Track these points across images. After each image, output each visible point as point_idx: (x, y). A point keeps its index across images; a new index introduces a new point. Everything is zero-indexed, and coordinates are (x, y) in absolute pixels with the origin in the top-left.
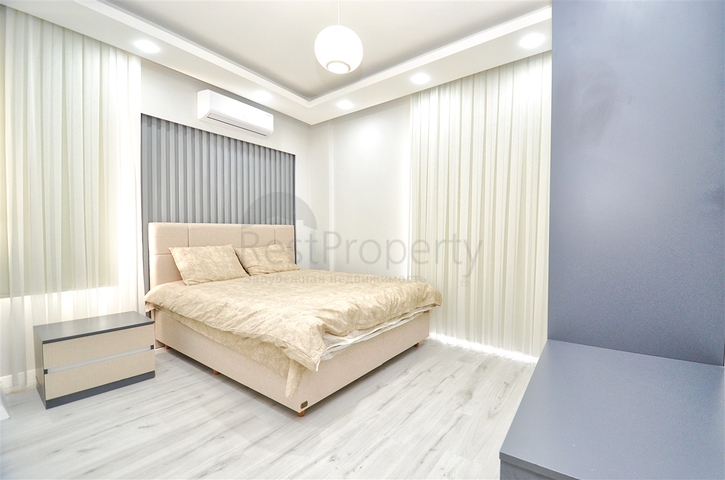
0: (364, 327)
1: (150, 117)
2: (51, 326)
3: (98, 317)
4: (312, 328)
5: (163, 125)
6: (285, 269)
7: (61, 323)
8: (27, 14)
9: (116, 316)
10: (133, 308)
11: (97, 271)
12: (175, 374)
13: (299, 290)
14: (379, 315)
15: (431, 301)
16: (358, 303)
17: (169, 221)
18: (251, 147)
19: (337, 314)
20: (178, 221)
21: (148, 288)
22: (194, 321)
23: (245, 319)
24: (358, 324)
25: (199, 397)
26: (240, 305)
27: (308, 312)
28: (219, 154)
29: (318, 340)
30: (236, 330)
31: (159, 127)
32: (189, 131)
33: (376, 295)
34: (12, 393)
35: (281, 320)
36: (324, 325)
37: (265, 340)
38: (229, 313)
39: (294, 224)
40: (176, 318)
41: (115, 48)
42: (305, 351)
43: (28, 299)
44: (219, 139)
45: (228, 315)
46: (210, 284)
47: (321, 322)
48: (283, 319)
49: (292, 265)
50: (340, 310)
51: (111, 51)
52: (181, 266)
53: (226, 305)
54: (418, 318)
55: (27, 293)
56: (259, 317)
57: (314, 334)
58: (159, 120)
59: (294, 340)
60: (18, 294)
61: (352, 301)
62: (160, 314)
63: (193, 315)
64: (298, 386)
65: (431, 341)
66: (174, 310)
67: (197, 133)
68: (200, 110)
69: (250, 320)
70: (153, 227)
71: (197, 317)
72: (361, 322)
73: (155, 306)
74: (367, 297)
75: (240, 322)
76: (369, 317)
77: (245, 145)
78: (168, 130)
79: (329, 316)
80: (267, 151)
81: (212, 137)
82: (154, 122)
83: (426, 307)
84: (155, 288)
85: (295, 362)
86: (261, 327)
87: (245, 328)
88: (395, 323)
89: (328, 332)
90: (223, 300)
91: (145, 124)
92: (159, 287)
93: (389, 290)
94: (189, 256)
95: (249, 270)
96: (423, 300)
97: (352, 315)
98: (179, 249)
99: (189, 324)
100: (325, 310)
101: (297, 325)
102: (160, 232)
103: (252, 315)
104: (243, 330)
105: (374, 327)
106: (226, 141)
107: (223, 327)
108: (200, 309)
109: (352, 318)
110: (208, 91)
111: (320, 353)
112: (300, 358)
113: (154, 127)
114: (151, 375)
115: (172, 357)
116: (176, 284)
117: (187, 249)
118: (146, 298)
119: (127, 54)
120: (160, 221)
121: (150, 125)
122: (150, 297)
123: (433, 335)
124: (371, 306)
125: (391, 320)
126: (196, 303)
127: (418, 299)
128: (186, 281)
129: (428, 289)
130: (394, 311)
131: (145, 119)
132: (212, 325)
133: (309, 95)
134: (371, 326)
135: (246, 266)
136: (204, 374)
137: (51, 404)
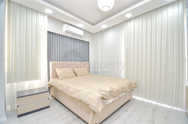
0: (114, 96)
1: (50, 32)
2: (22, 91)
3: (35, 89)
4: (98, 98)
5: (54, 34)
6: (87, 74)
7: (24, 91)
8: (17, 3)
9: (40, 88)
10: (45, 86)
11: (35, 75)
12: (55, 106)
13: (92, 82)
14: (119, 92)
15: (134, 86)
16: (112, 87)
17: (55, 61)
18: (77, 40)
19: (106, 92)
20: (58, 61)
21: (49, 80)
22: (61, 91)
23: (75, 92)
24: (112, 95)
25: (61, 116)
26: (74, 87)
27: (96, 92)
28: (69, 42)
29: (100, 102)
30: (73, 96)
31: (53, 35)
32: (61, 36)
33: (117, 84)
34: (11, 111)
35: (87, 94)
36: (102, 97)
37: (82, 101)
38: (71, 90)
39: (89, 62)
40: (56, 90)
41: (41, 13)
42: (96, 107)
43: (15, 84)
44: (69, 38)
45: (70, 91)
46: (66, 79)
47: (101, 96)
48: (88, 94)
49: (88, 73)
50: (107, 90)
51: (39, 13)
52: (58, 74)
53: (70, 87)
54: (130, 91)
55: (15, 82)
56: (80, 92)
57: (99, 100)
58: (53, 33)
59: (92, 102)
60: (12, 82)
61: (110, 87)
62: (52, 88)
63: (60, 89)
64: (93, 118)
65: (133, 98)
66: (55, 87)
67: (63, 36)
68: (64, 30)
69: (77, 93)
70: (51, 63)
71: (62, 90)
72: (113, 94)
73: (51, 85)
74: (115, 85)
75: (74, 93)
76: (116, 93)
77: (76, 40)
78: (55, 36)
79: (103, 93)
80: (82, 41)
81: (67, 37)
82: (51, 33)
83: (132, 88)
84: (51, 80)
85: (92, 110)
86: (81, 96)
87: (75, 96)
88: (124, 94)
89: (103, 99)
90: (69, 85)
91: (49, 34)
92: (52, 80)
93: (121, 82)
94: (60, 71)
95: (77, 75)
96: (131, 86)
97: (111, 92)
98: (58, 69)
99: (59, 92)
100: (102, 91)
101: (93, 97)
102: (52, 64)
103: (78, 91)
104: (75, 97)
105: (117, 96)
106: (71, 38)
107: (69, 94)
108: (62, 88)
109: (111, 93)
110: (66, 24)
111: (101, 108)
112: (95, 109)
113: (51, 35)
114: (48, 107)
115: (55, 100)
116: (56, 79)
117: (60, 69)
118: (48, 83)
119: (44, 14)
120: (53, 61)
121: (50, 34)
122: (49, 83)
123: (134, 97)
124: (116, 89)
125: (122, 93)
126: (62, 85)
127: (130, 85)
128: (59, 78)
129: (133, 82)
130: (123, 90)
131: (49, 33)
132: (66, 93)
133: (93, 25)
134: (117, 95)
135: (76, 73)
136: (64, 107)
137: (19, 116)
